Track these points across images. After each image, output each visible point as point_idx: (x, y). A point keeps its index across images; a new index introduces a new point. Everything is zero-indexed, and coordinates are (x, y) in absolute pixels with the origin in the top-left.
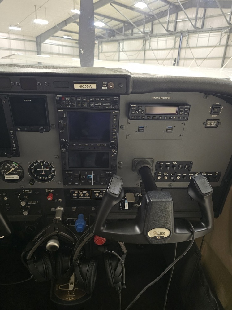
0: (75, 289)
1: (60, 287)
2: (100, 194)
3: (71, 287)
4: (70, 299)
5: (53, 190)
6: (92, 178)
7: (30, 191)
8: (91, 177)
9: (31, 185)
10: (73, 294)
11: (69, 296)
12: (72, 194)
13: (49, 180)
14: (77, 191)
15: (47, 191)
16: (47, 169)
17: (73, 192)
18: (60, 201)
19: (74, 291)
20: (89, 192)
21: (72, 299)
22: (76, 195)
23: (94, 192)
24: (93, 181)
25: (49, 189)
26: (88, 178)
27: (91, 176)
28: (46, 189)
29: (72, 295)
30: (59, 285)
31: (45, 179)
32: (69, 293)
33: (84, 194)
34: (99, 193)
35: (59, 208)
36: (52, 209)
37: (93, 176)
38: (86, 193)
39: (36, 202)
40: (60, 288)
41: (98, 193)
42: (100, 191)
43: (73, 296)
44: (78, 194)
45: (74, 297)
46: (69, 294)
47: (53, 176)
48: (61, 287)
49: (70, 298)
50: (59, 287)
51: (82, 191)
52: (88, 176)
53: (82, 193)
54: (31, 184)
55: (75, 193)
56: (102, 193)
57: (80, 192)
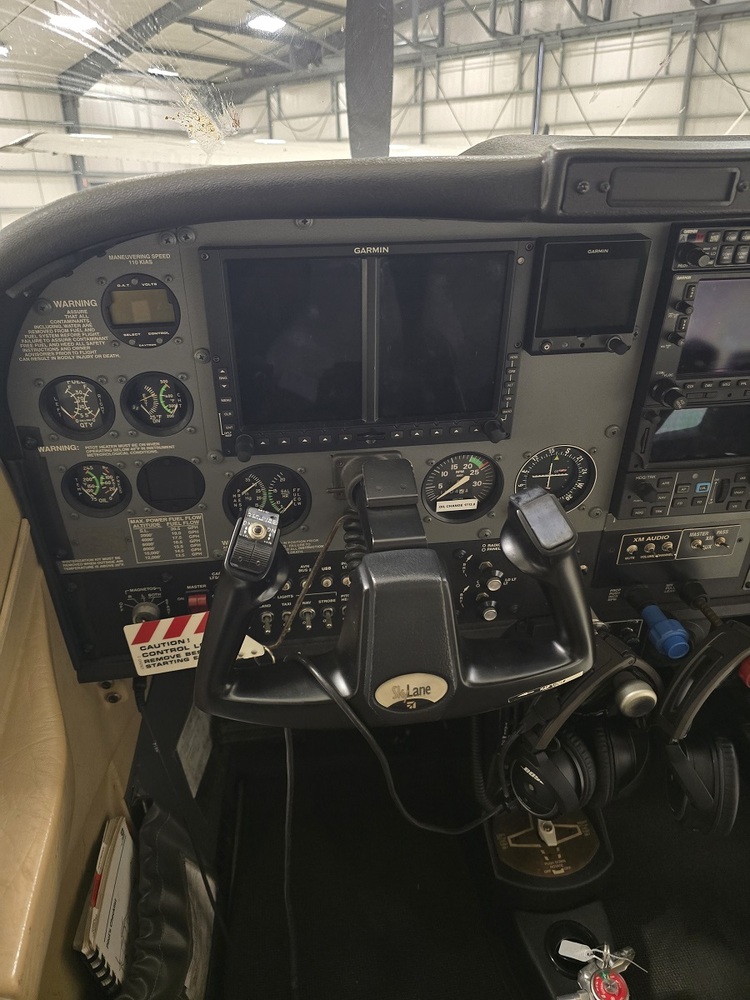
2: (705, 543)
3: (549, 838)
4: (555, 872)
6: (707, 490)
10: (560, 856)
11: (550, 863)
12: (625, 548)
14: (641, 536)
17: (629, 542)
18: (583, 570)
19: (557, 849)
20: (674, 539)
21: (562, 871)
22: (635, 548)
23: (691, 535)
26: (697, 491)
27: (708, 484)
29: (557, 859)
32: (545, 855)
33: (660, 543)
34: (703, 538)
37: (714, 483)
38: (667, 540)
40: (512, 845)
41: (700, 538)
42: (707, 533)
43: (562, 861)
44: (642, 545)
45: (565, 865)
46: (546, 858)
47: (579, 494)
48: (515, 841)
49: (556, 869)
50: (507, 840)
51: (654, 535)
52: (699, 485)
53: (655, 542)
55: (635, 544)
56: (712, 538)
57: (649, 539)
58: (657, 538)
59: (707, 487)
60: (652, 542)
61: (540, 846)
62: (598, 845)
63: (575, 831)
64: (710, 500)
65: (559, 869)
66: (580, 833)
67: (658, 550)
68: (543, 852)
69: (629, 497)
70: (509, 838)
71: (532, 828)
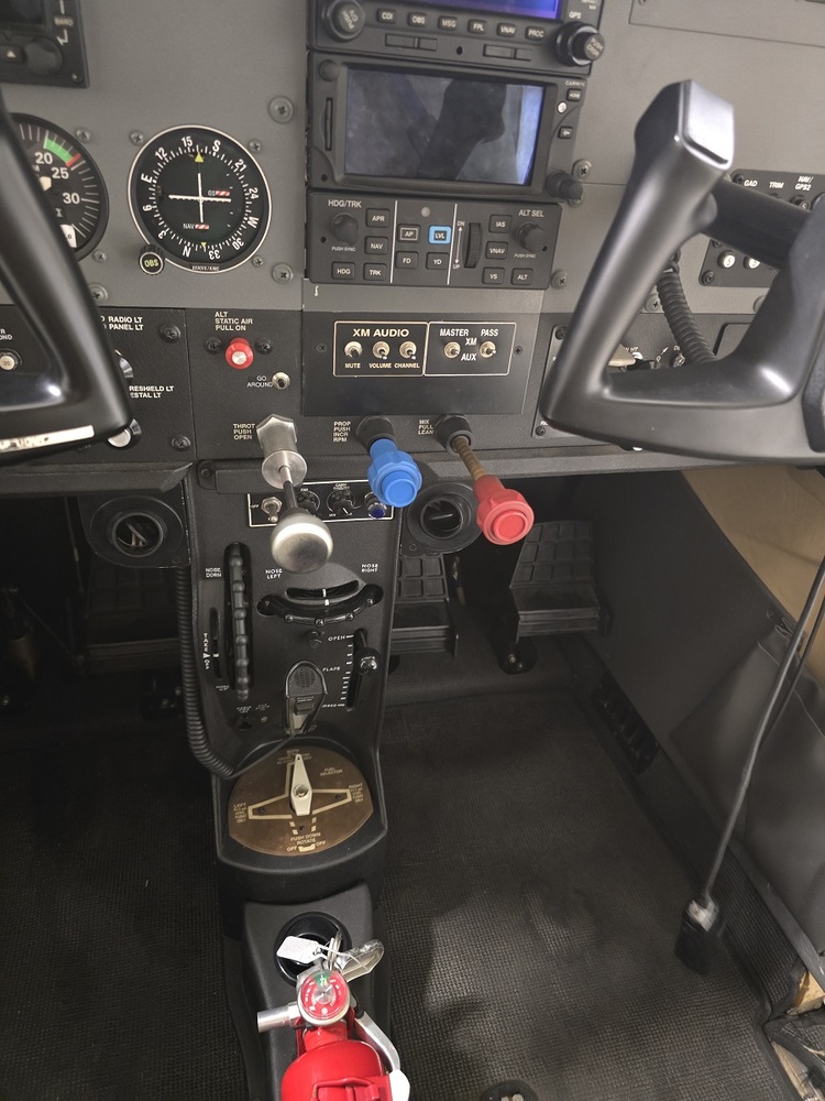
0: (315, 812)
1: (250, 812)
2: (465, 349)
3: (302, 805)
4: (302, 849)
5: (250, 321)
6: (447, 241)
7: (133, 324)
8: (445, 233)
9: (150, 269)
10: (314, 829)
11: (299, 838)
12: (342, 346)
13: (230, 258)
14: (365, 327)
15: (222, 323)
16: (222, 197)
17: (346, 335)
18: (281, 382)
19: (314, 820)
20: (417, 336)
21: (312, 847)
22: (356, 346)
23: (443, 333)
24: (453, 263)
25: (233, 313)
26: (432, 240)
27: (448, 229)
28: (214, 310)
29: (310, 832)
30: (247, 806)
31: (214, 254)
32: (294, 828)
33: (395, 343)
34: (461, 340)
35: (273, 421)
36: (241, 431)
37: (457, 228)
38: (407, 339)
39: (162, 388)
40: (251, 817)
41: (456, 339)
42: (466, 332)
43: (315, 835)
44: (368, 343)
45: (318, 839)
46: (295, 832)
47: (252, 237)
48: (258, 811)
49: (305, 845)
50: (246, 811)
51: (386, 327)
52: (433, 229)
53: (387, 340)
54: (151, 263)
55: (357, 339)
56: (473, 342)
57: (377, 333)
58: (390, 333)
59: (445, 234)
60: (382, 339)
61: (290, 817)
62: (370, 812)
63: (344, 796)
64: (455, 263)
65: (309, 845)
66: (349, 799)
67: (395, 356)
68: (292, 824)
69: (323, 240)
70: (250, 809)
71: (286, 795)
